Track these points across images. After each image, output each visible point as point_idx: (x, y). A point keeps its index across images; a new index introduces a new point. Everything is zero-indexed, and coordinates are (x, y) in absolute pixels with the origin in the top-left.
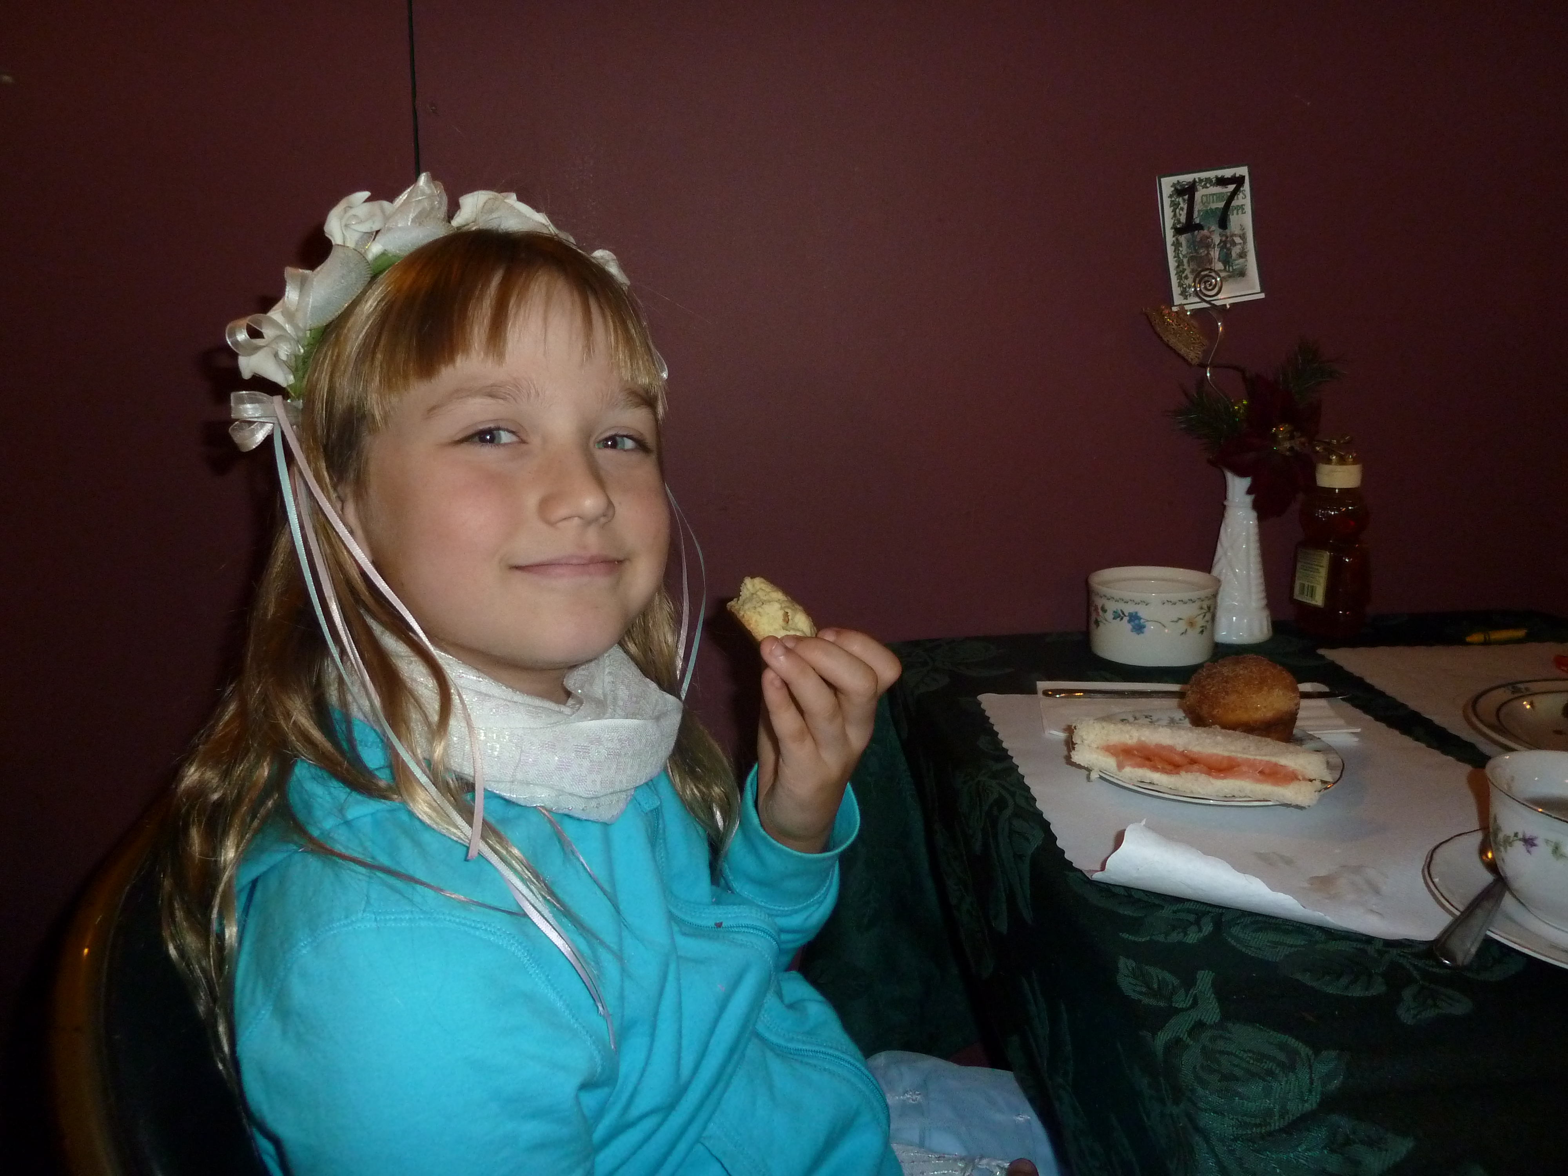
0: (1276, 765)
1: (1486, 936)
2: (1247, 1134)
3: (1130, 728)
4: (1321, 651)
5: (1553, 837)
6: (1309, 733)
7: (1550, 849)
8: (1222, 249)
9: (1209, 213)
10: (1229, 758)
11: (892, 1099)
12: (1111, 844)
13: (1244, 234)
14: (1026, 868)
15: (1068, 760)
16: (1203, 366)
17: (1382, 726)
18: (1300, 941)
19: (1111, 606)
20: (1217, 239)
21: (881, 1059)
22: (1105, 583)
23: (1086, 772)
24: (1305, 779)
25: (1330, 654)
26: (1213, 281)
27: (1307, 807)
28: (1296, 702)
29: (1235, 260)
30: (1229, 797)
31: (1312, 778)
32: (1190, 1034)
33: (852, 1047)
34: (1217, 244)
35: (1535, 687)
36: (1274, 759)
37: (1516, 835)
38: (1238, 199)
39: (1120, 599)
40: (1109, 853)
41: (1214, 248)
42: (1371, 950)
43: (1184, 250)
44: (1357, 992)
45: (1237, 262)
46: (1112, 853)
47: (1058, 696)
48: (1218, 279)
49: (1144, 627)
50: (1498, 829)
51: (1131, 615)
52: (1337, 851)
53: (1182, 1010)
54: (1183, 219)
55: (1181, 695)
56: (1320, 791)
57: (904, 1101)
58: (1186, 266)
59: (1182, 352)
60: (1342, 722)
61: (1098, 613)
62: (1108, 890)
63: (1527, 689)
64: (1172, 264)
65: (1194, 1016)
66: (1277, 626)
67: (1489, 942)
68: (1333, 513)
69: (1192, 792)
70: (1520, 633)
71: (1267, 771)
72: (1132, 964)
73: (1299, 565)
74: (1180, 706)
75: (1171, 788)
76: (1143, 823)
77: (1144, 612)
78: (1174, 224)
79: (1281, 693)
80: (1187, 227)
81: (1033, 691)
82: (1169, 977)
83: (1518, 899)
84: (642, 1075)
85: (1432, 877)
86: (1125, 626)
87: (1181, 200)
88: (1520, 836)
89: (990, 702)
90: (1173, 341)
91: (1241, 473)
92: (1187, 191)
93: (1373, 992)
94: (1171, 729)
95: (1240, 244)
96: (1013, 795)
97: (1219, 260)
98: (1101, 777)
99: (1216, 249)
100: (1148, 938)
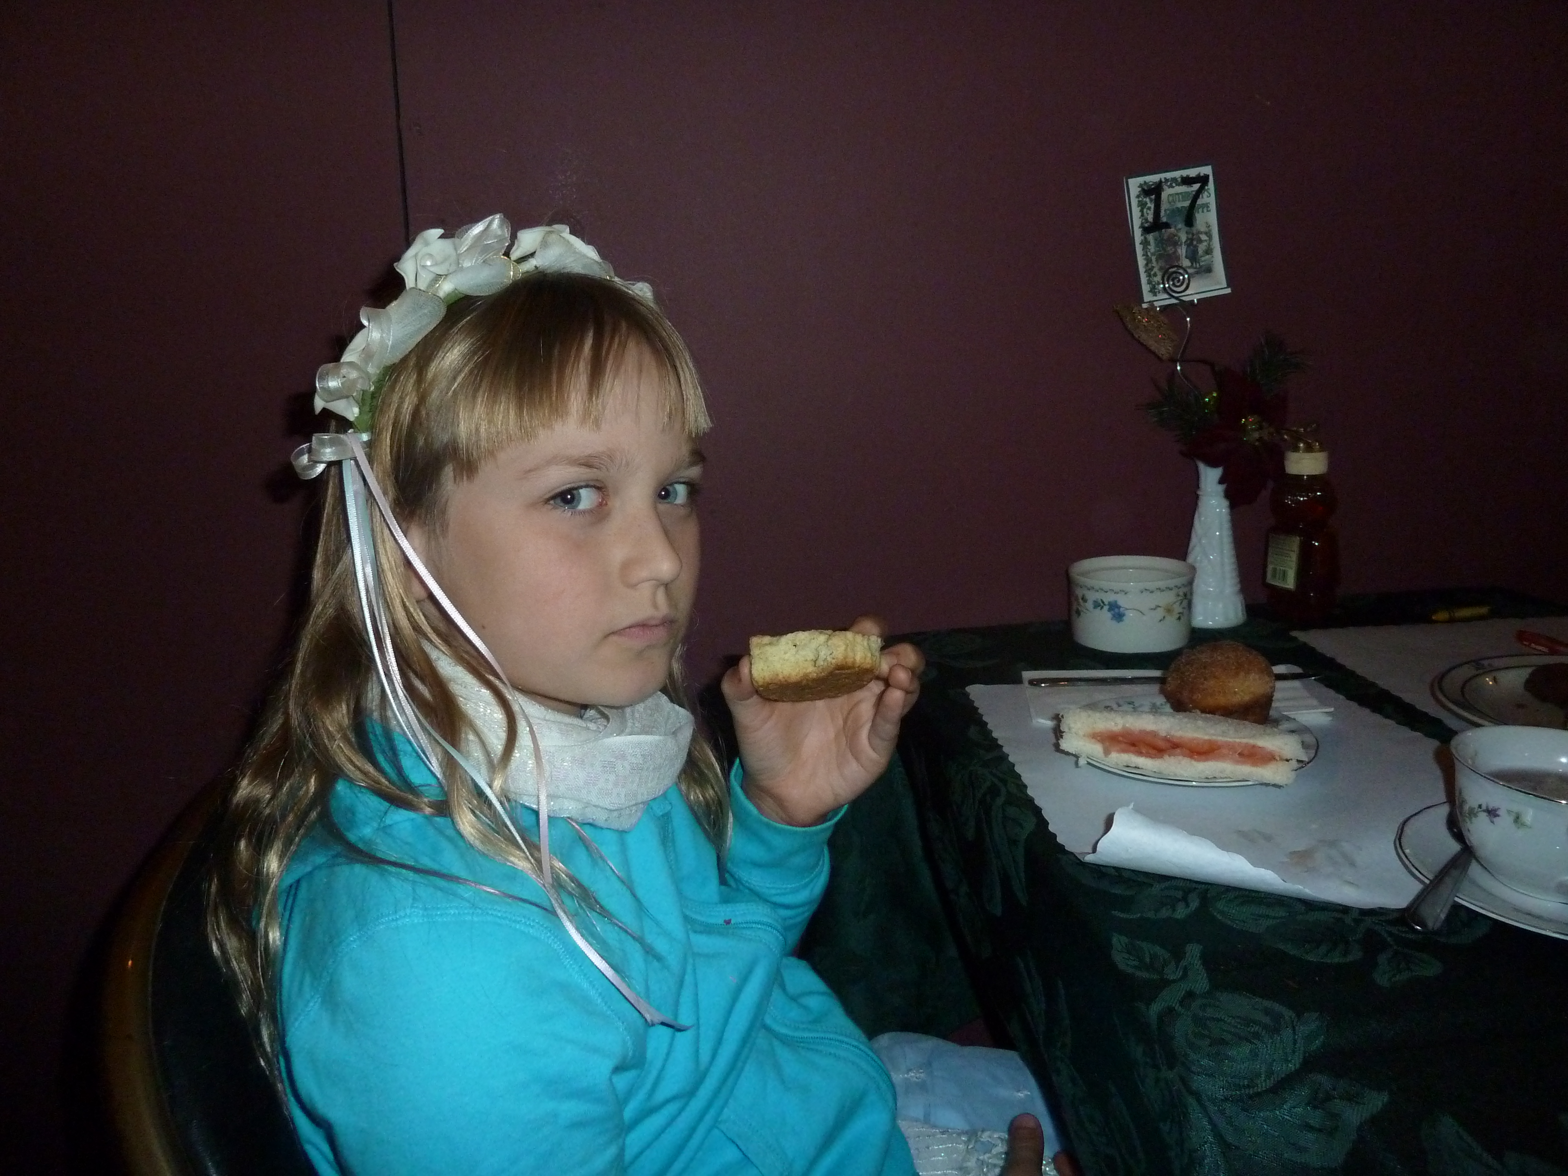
0: (1254, 746)
1: (1455, 901)
2: (1236, 1094)
3: (1114, 716)
4: (1294, 634)
5: (1515, 808)
6: (1285, 713)
7: (1510, 819)
8: (1188, 246)
9: (1175, 212)
10: (1210, 741)
11: (898, 1078)
12: (1102, 828)
13: (1210, 231)
14: (1020, 853)
15: (1057, 747)
16: (1174, 361)
17: (1354, 705)
18: (1282, 913)
19: (1092, 596)
20: (1183, 237)
21: (884, 1039)
22: (1085, 574)
23: (1074, 759)
24: (1282, 759)
25: (1301, 636)
26: (1181, 278)
27: (1284, 786)
28: (1271, 685)
29: (1202, 257)
30: (1211, 778)
31: (1288, 759)
32: (1181, 1003)
33: (857, 1032)
34: (1183, 241)
35: (1497, 663)
36: (1252, 741)
37: (1480, 806)
38: (1202, 197)
39: (1100, 589)
40: (1100, 836)
41: (1181, 245)
42: (1348, 920)
43: (1152, 248)
44: (1336, 958)
45: (1203, 259)
46: (1102, 836)
47: (1043, 685)
48: (1186, 276)
49: (1124, 615)
50: (1463, 802)
51: (1110, 604)
52: (1314, 826)
53: (1174, 981)
54: (1150, 218)
55: (1162, 681)
56: (1296, 770)
57: (906, 1079)
58: (1154, 264)
59: (1153, 348)
60: (1315, 702)
61: (1079, 604)
62: (1100, 871)
63: (1489, 665)
64: (1141, 262)
65: (1184, 987)
66: (1251, 609)
67: (1457, 908)
68: (1302, 499)
69: (1176, 775)
70: (1483, 610)
71: (1246, 752)
72: (1124, 939)
73: (1270, 550)
74: (1163, 692)
75: (1155, 772)
76: (1131, 806)
77: (1122, 601)
78: (1142, 223)
79: (1257, 677)
80: (1155, 226)
81: (1018, 681)
82: (1158, 949)
83: (1482, 865)
84: (666, 1060)
85: (1403, 848)
86: (1105, 615)
87: (1148, 200)
88: (1484, 807)
89: (976, 692)
90: (1144, 337)
91: (1212, 463)
92: (1153, 192)
93: (1350, 958)
94: (1154, 715)
95: (1206, 240)
96: (1004, 782)
97: (1186, 257)
98: (1089, 763)
99: (1183, 246)
100: (1139, 915)
